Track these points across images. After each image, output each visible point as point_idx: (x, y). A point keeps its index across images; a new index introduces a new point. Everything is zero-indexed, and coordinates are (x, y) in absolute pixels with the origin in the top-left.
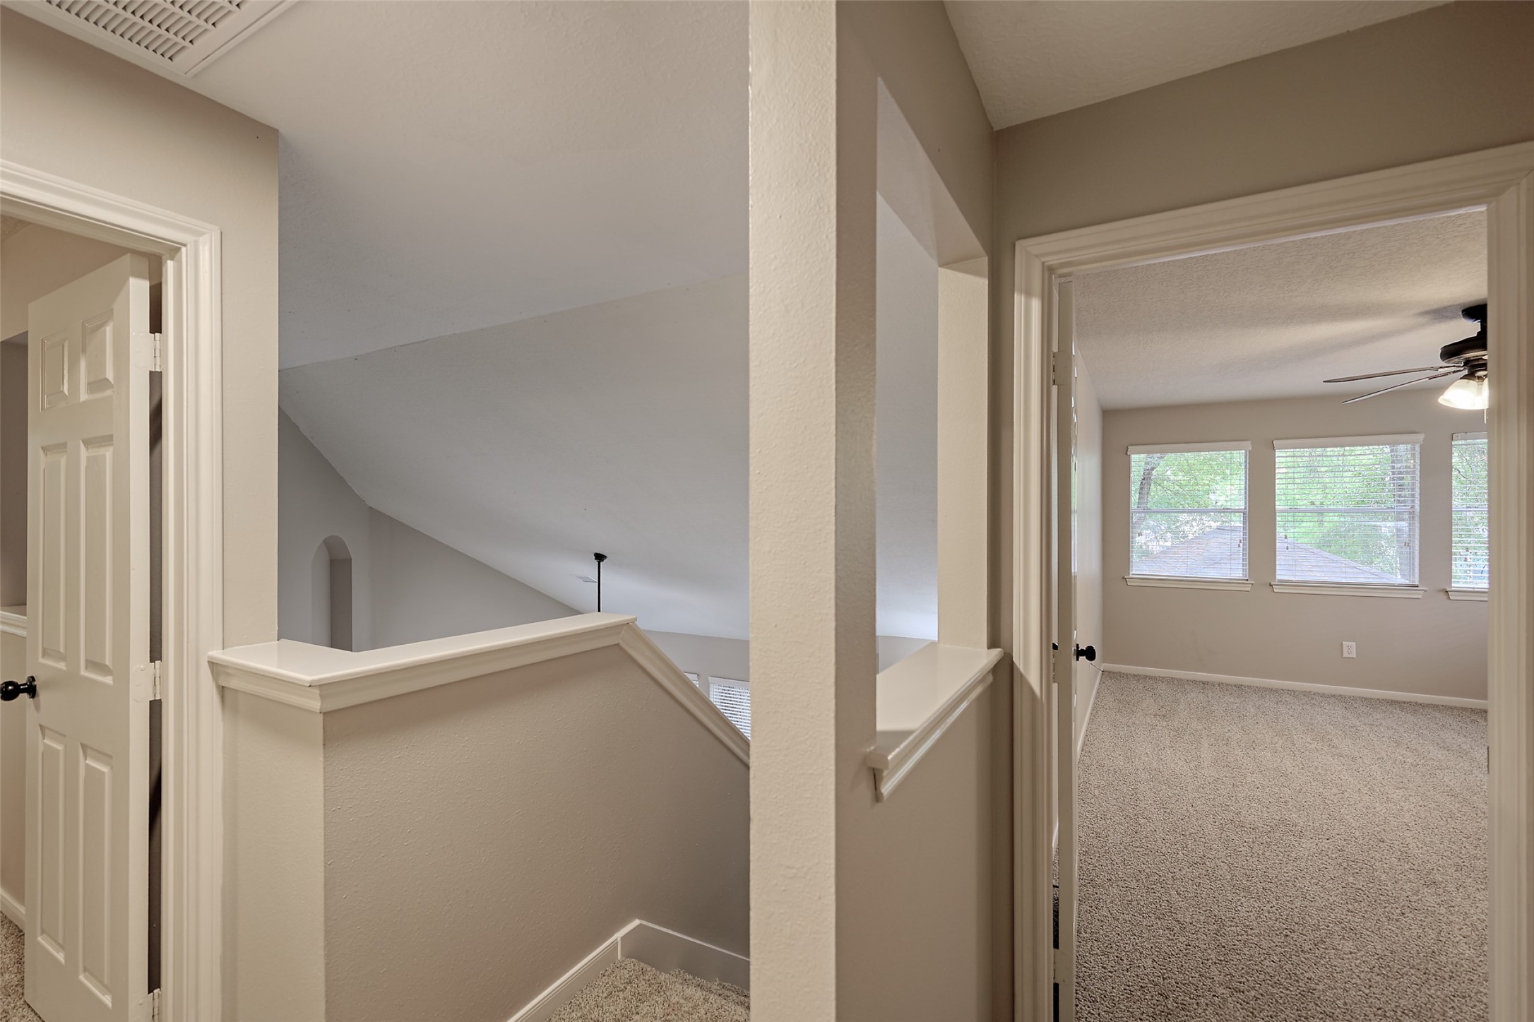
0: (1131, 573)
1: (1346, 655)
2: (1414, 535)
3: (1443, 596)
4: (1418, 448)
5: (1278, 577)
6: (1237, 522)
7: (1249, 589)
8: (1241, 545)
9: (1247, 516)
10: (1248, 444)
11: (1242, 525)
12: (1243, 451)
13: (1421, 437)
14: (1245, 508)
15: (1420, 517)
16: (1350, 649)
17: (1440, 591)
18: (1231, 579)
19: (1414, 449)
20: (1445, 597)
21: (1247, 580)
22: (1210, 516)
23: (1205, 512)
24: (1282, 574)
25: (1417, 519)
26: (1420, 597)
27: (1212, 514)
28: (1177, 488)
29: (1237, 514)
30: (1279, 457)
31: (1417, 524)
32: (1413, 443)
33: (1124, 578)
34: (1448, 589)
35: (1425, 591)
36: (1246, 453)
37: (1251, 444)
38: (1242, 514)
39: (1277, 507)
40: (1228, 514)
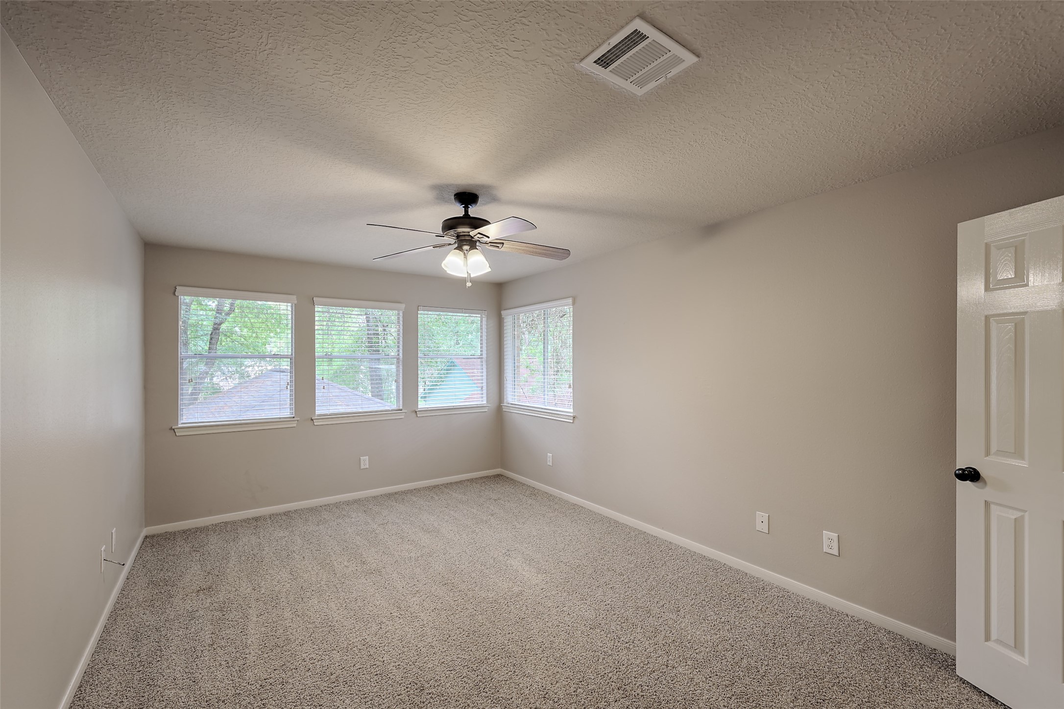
0: (180, 422)
1: (362, 467)
2: (399, 374)
3: (414, 414)
4: (401, 314)
5: (317, 412)
6: (285, 365)
7: (295, 425)
8: (289, 387)
9: (294, 361)
10: (294, 298)
11: (289, 368)
12: (290, 304)
13: (403, 306)
14: (292, 354)
15: (403, 361)
16: (365, 462)
17: (412, 412)
18: (280, 418)
19: (399, 314)
20: (415, 415)
21: (294, 417)
22: (267, 361)
23: (262, 357)
24: (320, 410)
25: (401, 363)
26: (403, 417)
27: (268, 359)
28: (243, 340)
29: (285, 360)
30: (317, 311)
31: (401, 367)
32: (398, 310)
33: (171, 429)
34: (417, 410)
35: (405, 412)
36: (292, 307)
37: (297, 297)
38: (289, 359)
39: (316, 354)
40: (278, 360)
